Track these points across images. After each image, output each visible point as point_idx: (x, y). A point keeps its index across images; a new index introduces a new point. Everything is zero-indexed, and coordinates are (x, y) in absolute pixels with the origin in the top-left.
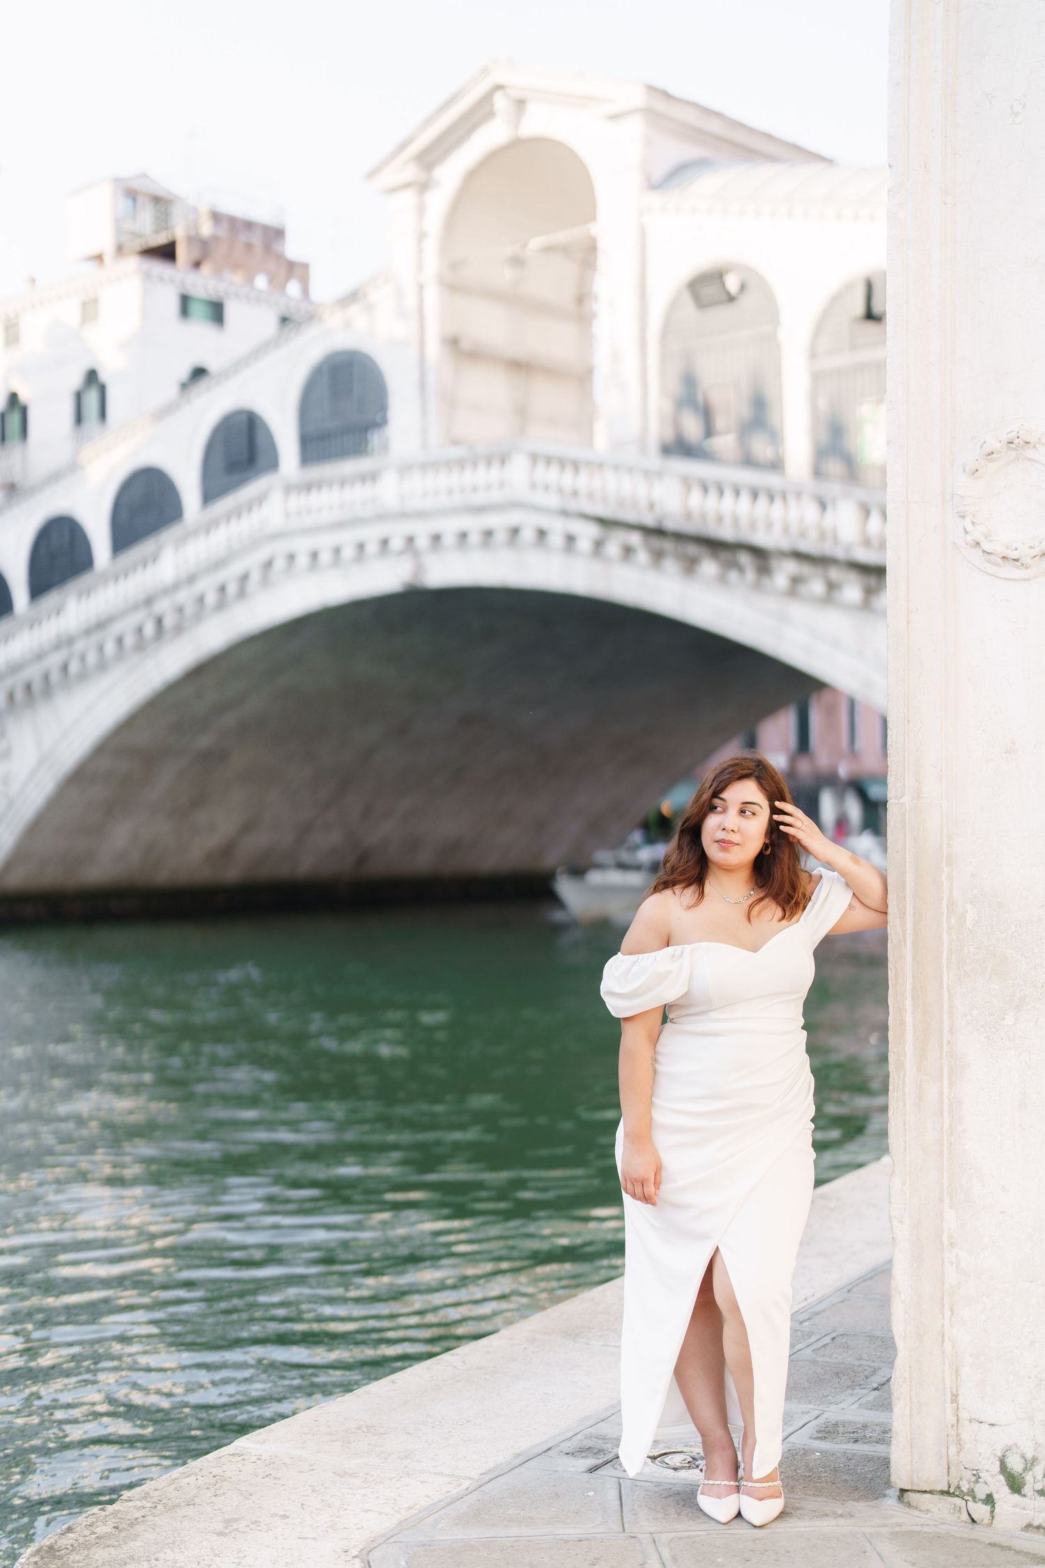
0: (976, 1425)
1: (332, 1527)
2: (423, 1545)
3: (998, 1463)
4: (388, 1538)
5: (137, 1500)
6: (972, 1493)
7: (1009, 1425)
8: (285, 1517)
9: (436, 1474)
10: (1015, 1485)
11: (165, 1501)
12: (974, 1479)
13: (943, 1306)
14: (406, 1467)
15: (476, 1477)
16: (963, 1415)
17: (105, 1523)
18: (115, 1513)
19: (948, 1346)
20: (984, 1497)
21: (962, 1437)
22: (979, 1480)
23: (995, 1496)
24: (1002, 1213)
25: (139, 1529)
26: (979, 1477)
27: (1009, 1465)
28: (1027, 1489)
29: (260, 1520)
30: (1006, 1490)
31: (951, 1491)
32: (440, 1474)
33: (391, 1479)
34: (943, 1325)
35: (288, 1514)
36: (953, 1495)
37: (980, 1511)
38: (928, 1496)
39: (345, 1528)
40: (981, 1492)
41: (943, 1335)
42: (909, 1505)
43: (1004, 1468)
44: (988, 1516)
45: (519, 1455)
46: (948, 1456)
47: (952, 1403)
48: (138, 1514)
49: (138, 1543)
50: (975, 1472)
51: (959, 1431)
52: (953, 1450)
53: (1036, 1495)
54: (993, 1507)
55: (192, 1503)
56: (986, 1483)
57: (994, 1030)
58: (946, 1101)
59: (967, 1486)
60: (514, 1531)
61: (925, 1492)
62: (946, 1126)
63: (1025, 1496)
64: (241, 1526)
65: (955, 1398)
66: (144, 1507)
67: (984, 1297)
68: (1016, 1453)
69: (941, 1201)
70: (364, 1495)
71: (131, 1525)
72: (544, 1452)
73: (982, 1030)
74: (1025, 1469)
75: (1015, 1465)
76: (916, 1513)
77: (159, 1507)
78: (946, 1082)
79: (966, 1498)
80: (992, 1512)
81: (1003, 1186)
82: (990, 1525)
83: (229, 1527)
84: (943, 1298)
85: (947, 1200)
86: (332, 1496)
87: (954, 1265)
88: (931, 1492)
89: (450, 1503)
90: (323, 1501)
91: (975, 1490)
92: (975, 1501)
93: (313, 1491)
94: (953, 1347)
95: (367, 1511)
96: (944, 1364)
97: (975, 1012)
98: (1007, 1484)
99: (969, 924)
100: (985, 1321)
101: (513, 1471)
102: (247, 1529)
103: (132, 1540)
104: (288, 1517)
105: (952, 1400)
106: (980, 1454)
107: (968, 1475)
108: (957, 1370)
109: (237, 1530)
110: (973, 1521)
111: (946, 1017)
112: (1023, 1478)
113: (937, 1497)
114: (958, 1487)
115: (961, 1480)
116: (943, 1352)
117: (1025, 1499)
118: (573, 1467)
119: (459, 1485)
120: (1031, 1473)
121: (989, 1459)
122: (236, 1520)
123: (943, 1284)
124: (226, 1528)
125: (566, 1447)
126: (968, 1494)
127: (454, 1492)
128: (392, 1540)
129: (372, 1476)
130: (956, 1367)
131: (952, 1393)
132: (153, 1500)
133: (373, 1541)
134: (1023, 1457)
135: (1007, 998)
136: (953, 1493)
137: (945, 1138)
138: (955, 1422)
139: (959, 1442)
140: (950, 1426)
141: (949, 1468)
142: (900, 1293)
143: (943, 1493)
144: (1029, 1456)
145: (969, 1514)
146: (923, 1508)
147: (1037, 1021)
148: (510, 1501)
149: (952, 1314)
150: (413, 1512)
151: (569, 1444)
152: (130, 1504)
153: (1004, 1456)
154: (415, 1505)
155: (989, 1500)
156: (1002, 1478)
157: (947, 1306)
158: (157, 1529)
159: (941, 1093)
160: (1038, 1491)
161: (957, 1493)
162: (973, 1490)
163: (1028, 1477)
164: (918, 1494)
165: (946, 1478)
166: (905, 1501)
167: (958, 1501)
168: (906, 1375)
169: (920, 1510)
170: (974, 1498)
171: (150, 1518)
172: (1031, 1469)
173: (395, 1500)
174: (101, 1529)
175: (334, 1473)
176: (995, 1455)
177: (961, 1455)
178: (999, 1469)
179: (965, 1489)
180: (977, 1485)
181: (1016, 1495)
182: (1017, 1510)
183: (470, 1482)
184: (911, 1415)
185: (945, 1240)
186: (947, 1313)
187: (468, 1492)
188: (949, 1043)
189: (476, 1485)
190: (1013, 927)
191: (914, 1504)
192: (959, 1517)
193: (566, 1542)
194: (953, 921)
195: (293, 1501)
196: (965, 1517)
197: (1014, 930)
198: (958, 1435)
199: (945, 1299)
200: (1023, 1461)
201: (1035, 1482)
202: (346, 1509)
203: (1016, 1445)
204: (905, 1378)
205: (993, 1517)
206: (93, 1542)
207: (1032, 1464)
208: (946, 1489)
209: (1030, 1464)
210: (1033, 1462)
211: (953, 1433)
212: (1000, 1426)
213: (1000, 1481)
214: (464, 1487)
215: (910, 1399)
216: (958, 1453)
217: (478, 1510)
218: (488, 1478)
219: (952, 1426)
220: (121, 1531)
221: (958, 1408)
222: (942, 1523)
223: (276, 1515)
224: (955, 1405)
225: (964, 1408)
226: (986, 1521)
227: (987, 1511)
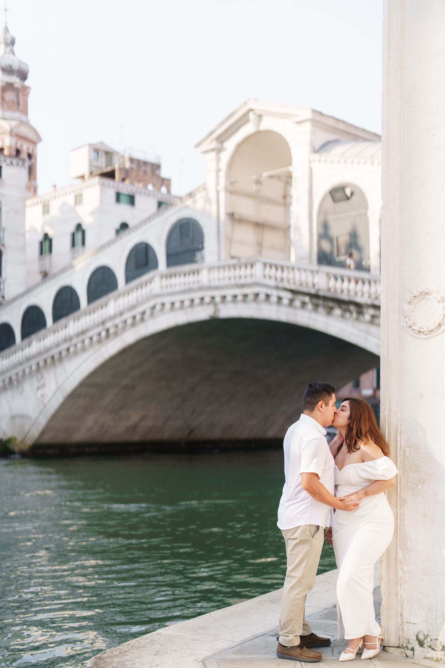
0: (408, 624)
1: (191, 654)
2: (222, 659)
3: (416, 637)
4: (210, 657)
5: (126, 646)
6: (407, 647)
7: (419, 624)
8: (176, 651)
9: (226, 640)
10: (421, 644)
11: (135, 646)
12: (408, 642)
13: (397, 583)
14: (216, 638)
15: (240, 641)
16: (404, 621)
17: (116, 651)
18: (119, 649)
19: (399, 597)
20: (411, 648)
21: (404, 628)
22: (410, 643)
23: (415, 648)
24: (417, 552)
25: (128, 653)
26: (409, 642)
27: (419, 637)
28: (425, 646)
29: (168, 652)
30: (418, 646)
31: (400, 646)
32: (228, 640)
33: (211, 642)
34: (398, 590)
35: (177, 650)
36: (401, 648)
37: (409, 653)
38: (392, 648)
39: (196, 654)
40: (410, 647)
41: (398, 593)
42: (386, 651)
43: (417, 639)
44: (412, 655)
45: (254, 635)
46: (399, 635)
47: (400, 617)
48: (127, 649)
49: (128, 657)
50: (408, 640)
51: (403, 626)
52: (401, 632)
53: (428, 647)
54: (414, 652)
55: (144, 647)
56: (411, 644)
57: (415, 490)
58: (399, 514)
59: (405, 645)
60: (253, 656)
61: (391, 647)
62: (399, 522)
63: (424, 648)
64: (161, 653)
65: (401, 615)
66: (128, 648)
67: (411, 581)
68: (422, 633)
69: (397, 547)
70: (202, 646)
71: (125, 652)
72: (263, 635)
73: (411, 490)
74: (425, 639)
75: (421, 637)
76: (388, 654)
77: (133, 648)
78: (399, 507)
79: (405, 649)
80: (413, 653)
81: (418, 543)
82: (412, 658)
83: (157, 653)
84: (397, 581)
85: (399, 547)
86: (191, 646)
87: (401, 570)
88: (393, 647)
89: (231, 648)
90: (188, 647)
91: (408, 646)
92: (408, 650)
93: (184, 644)
94: (401, 598)
95: (203, 650)
96: (398, 603)
97: (409, 484)
98: (419, 644)
99: (407, 454)
100: (412, 589)
101: (253, 640)
102: (164, 654)
103: (126, 656)
104: (177, 651)
105: (400, 615)
106: (410, 634)
107: (406, 641)
108: (402, 606)
109: (160, 654)
110: (407, 656)
111: (399, 486)
112: (424, 642)
113: (395, 649)
114: (402, 645)
115: (403, 642)
116: (398, 599)
117: (424, 649)
118: (273, 639)
119: (234, 643)
120: (426, 640)
121: (413, 635)
122: (159, 652)
123: (397, 576)
124: (156, 653)
125: (270, 634)
126: (406, 648)
127: (232, 645)
128: (212, 658)
129: (204, 640)
130: (402, 604)
131: (400, 613)
132: (132, 646)
133: (206, 658)
134: (424, 635)
135: (419, 480)
136: (401, 647)
137: (398, 526)
138: (401, 623)
139: (403, 630)
140: (400, 624)
141: (399, 639)
142: (383, 579)
143: (397, 647)
144: (426, 634)
145: (406, 654)
146: (391, 652)
147: (429, 487)
148: (251, 648)
149: (401, 586)
150: (219, 650)
151: (272, 633)
152: (124, 647)
153: (417, 634)
154: (219, 648)
155: (413, 649)
156: (417, 642)
157: (399, 583)
158: (134, 653)
159: (397, 511)
160: (428, 646)
161: (402, 647)
162: (407, 646)
163: (426, 642)
164: (389, 648)
165: (398, 642)
166: (385, 650)
167: (402, 650)
168: (385, 607)
169: (389, 653)
170: (408, 648)
171: (131, 650)
172: (426, 639)
173: (213, 647)
174: (115, 653)
175: (191, 639)
176: (415, 634)
177: (403, 634)
178: (416, 639)
179: (405, 646)
180: (409, 644)
181: (421, 648)
182: (422, 652)
183: (237, 643)
184: (387, 620)
185: (398, 561)
186: (399, 586)
187: (237, 645)
188: (400, 494)
189: (240, 644)
190: (421, 455)
191: (388, 651)
192: (402, 655)
193: (270, 659)
194: (401, 453)
195: (178, 647)
196: (404, 655)
197: (421, 456)
198: (402, 627)
199: (398, 581)
200: (424, 636)
201: (428, 643)
202: (196, 649)
203: (421, 630)
204: (385, 608)
205: (414, 655)
206: (113, 656)
207: (427, 637)
208: (398, 646)
209: (426, 637)
210: (427, 636)
211: (401, 627)
212: (416, 624)
213: (416, 643)
214: (236, 644)
215: (387, 615)
216: (403, 633)
217: (240, 650)
218: (243, 642)
219: (401, 624)
220: (122, 654)
221: (402, 618)
222: (396, 657)
223: (173, 650)
224: (401, 617)
225: (405, 618)
226: (411, 656)
227: (412, 653)
